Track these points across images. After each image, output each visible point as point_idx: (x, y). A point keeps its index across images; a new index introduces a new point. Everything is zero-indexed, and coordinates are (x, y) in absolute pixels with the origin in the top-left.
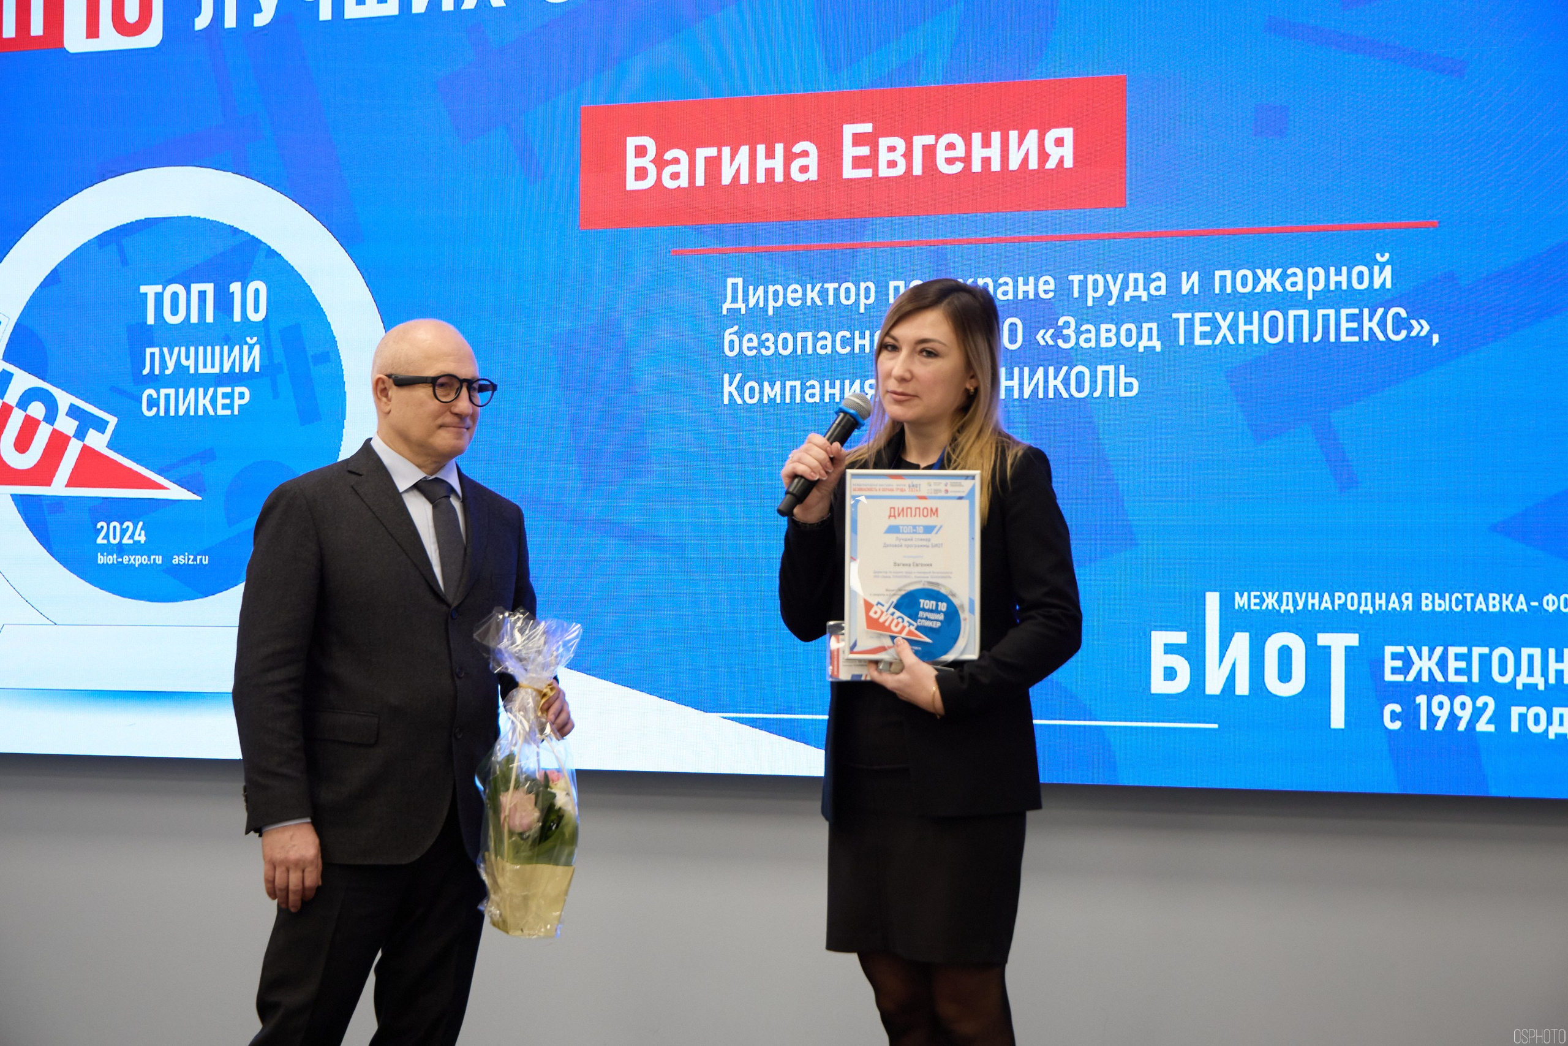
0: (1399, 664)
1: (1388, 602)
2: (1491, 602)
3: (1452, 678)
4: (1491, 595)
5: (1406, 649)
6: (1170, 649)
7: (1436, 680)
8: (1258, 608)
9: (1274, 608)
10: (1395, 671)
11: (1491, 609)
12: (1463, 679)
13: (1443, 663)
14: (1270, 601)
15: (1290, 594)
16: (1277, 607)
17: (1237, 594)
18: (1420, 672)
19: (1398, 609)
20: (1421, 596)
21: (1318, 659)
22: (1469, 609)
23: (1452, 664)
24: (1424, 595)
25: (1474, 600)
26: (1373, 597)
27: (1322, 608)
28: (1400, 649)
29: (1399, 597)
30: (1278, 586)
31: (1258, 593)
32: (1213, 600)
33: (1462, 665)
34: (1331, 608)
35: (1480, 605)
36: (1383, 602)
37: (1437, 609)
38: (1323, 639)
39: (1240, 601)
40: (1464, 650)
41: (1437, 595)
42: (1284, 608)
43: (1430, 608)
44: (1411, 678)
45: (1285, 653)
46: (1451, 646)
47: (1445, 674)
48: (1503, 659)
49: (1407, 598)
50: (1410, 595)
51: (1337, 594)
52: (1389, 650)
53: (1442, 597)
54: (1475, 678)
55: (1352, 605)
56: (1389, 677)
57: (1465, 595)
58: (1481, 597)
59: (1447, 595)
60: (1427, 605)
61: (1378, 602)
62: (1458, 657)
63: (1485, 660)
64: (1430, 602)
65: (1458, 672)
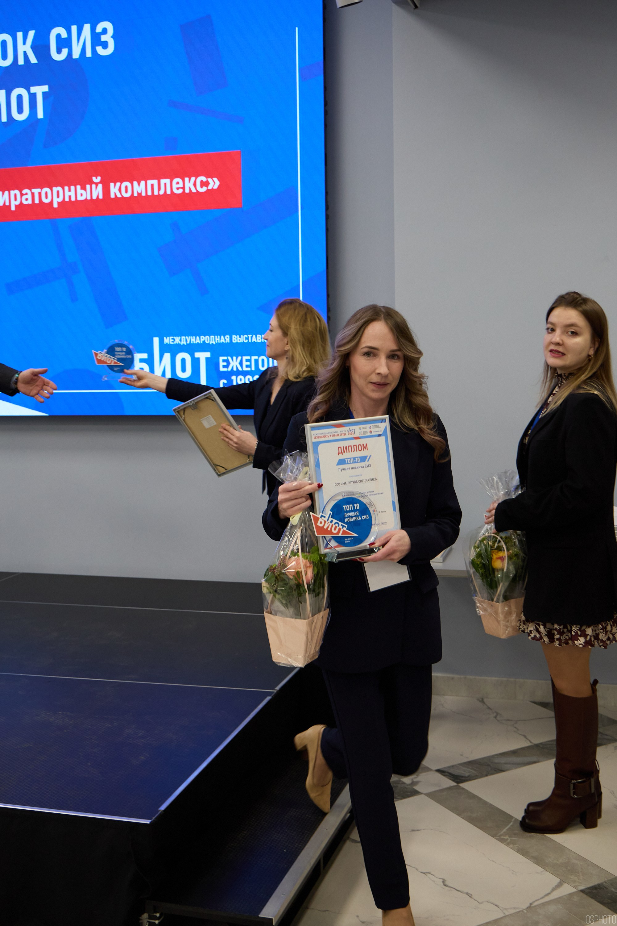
0: (225, 364)
1: (220, 339)
2: (258, 338)
3: (245, 369)
4: (258, 336)
5: (228, 358)
6: (142, 360)
7: (239, 370)
8: (173, 343)
9: (179, 343)
10: (224, 367)
11: (258, 341)
12: (249, 369)
13: (241, 363)
14: (177, 340)
15: (184, 337)
16: (180, 343)
17: (165, 338)
18: (233, 368)
19: (224, 342)
20: (232, 337)
21: (196, 363)
22: (250, 341)
23: (245, 364)
24: (233, 336)
25: (252, 337)
26: (215, 338)
27: (196, 343)
28: (225, 358)
29: (224, 337)
30: (181, 335)
31: (172, 337)
32: (156, 340)
33: (248, 363)
34: (199, 342)
35: (254, 340)
36: (219, 339)
37: (239, 342)
38: (197, 355)
39: (167, 340)
40: (248, 358)
41: (238, 336)
42: (182, 343)
43: (235, 342)
44: (230, 369)
45: (183, 361)
46: (244, 356)
47: (242, 368)
48: (263, 360)
49: (227, 338)
50: (228, 336)
51: (202, 337)
52: (221, 358)
53: (240, 337)
54: (253, 369)
55: (207, 341)
56: (222, 369)
57: (249, 336)
58: (254, 336)
59: (242, 336)
60: (235, 340)
61: (217, 339)
62: (247, 360)
63: (256, 361)
64: (236, 339)
65: (247, 366)
